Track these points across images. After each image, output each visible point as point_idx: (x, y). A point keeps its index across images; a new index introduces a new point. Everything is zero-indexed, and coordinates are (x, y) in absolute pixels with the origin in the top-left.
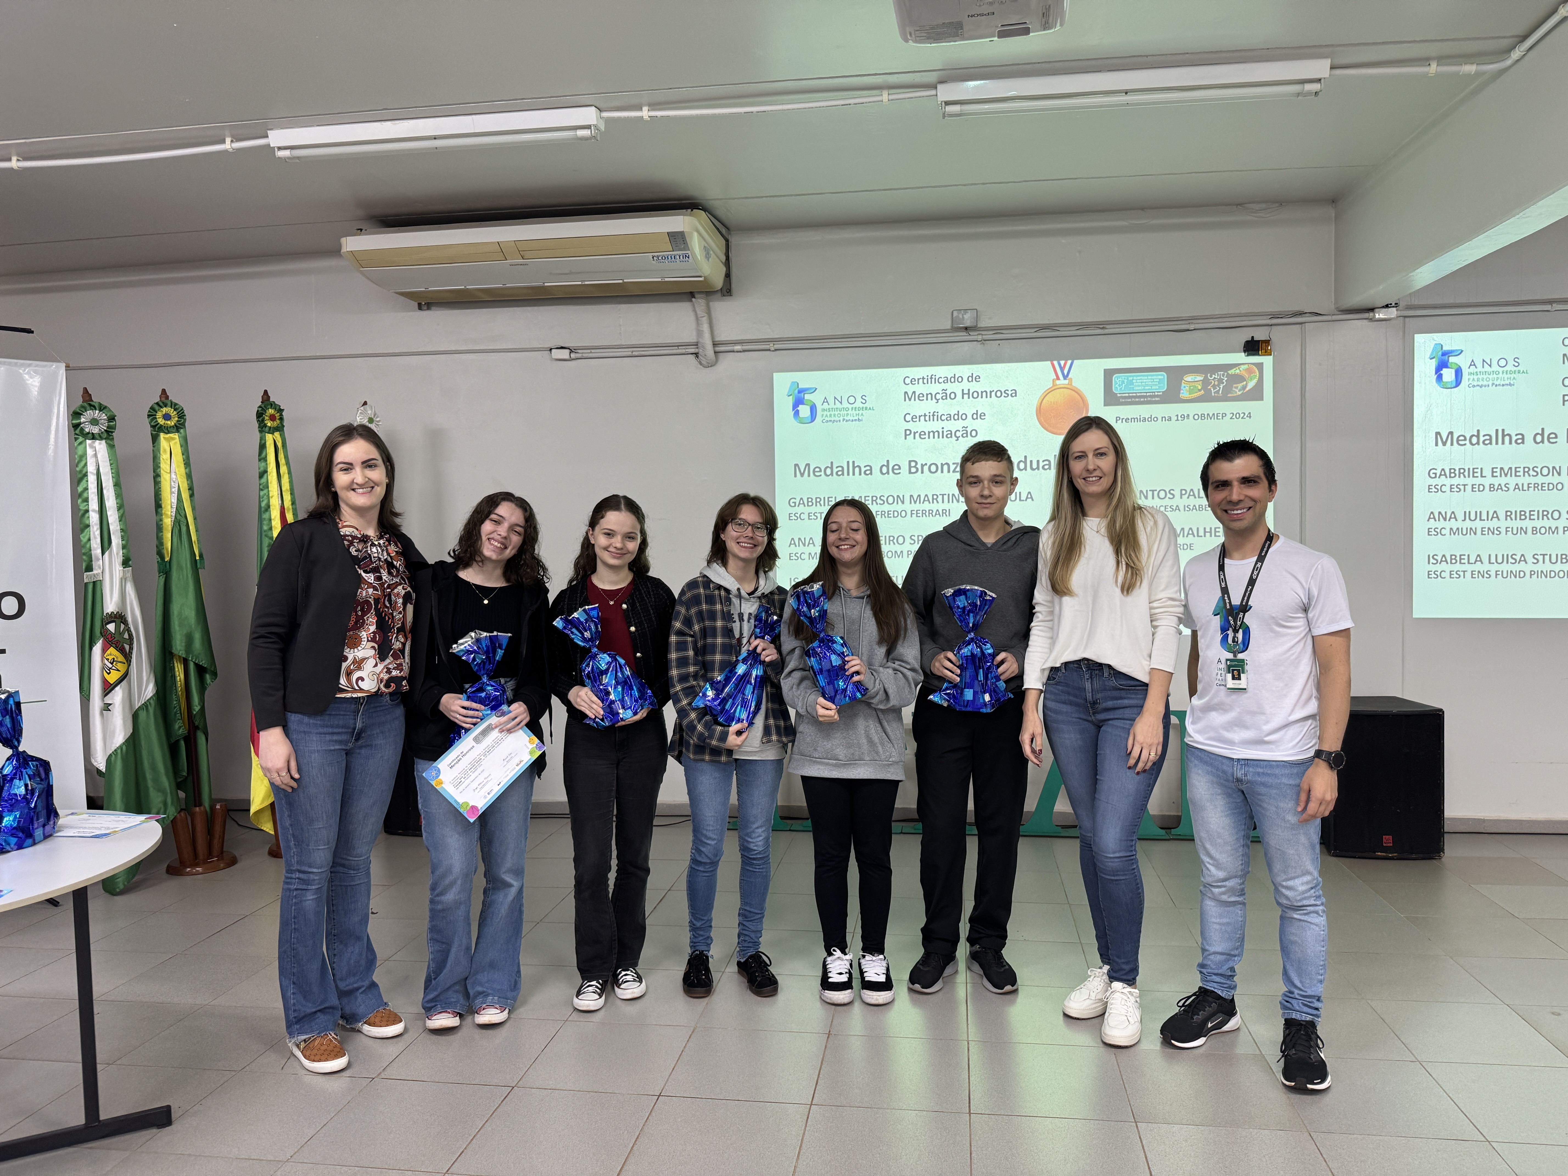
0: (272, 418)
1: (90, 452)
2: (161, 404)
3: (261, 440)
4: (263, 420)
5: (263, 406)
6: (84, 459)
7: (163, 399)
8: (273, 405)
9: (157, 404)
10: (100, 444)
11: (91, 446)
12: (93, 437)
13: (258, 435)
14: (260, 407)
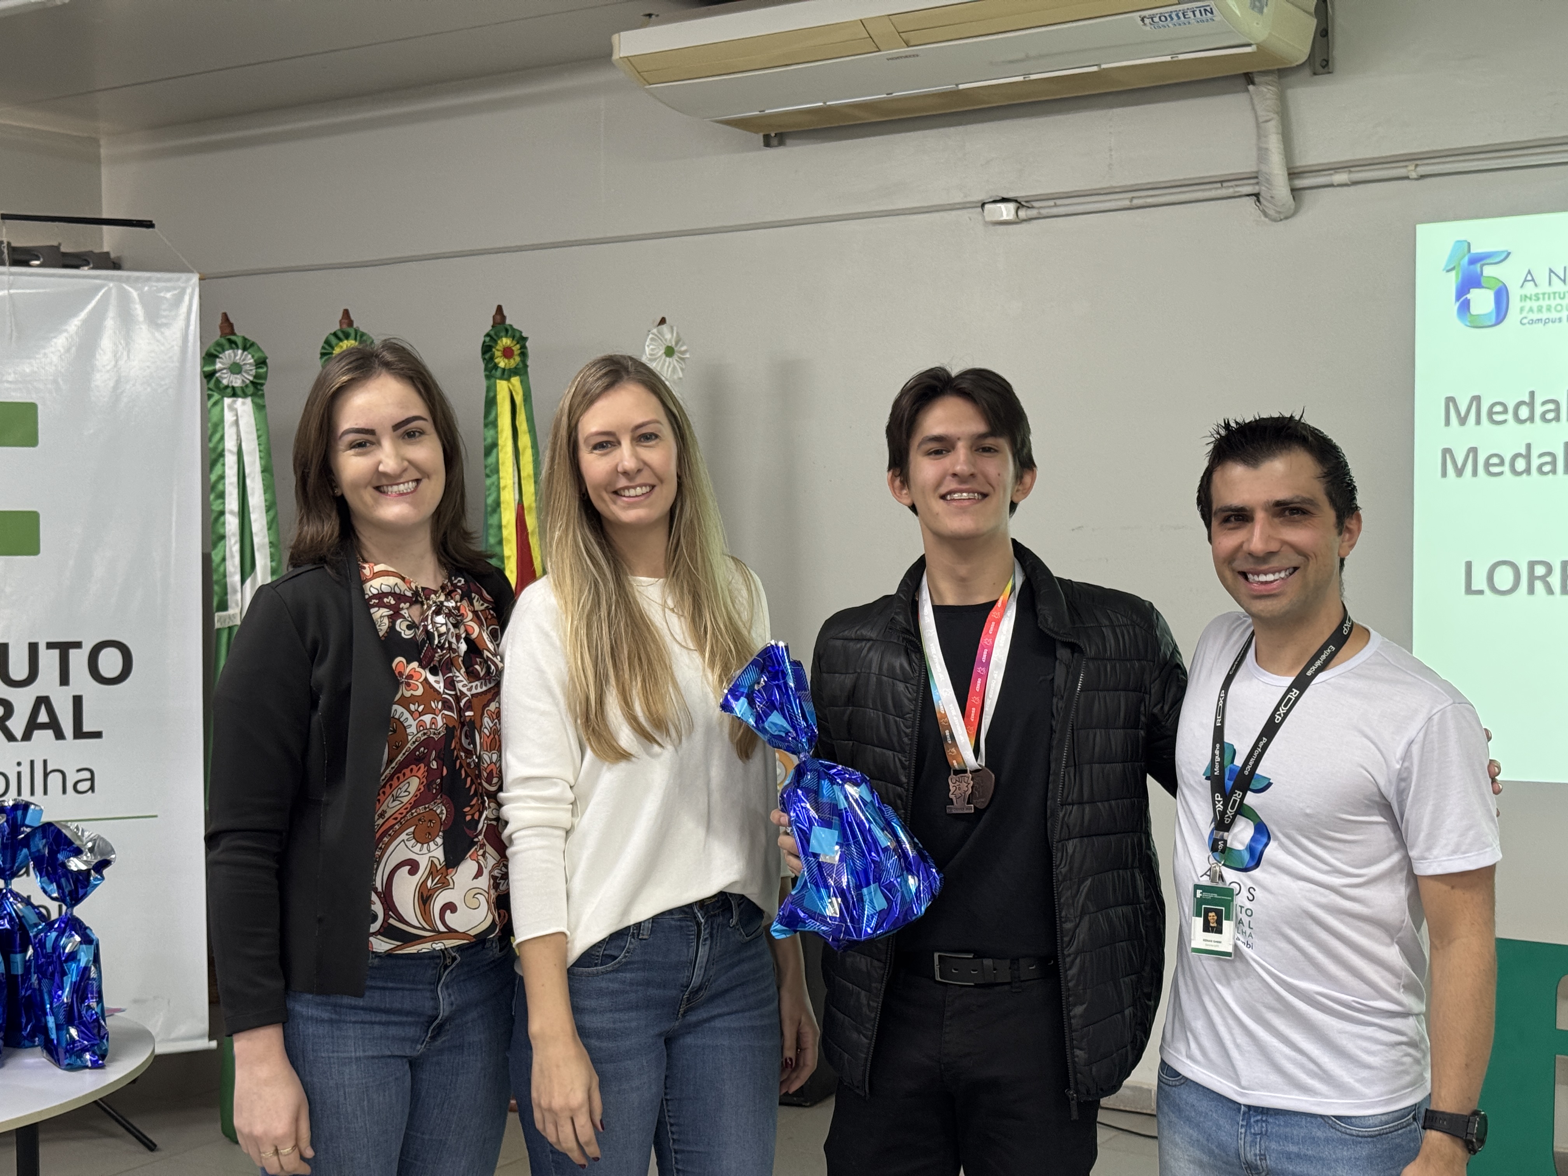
0: (508, 353)
1: (229, 417)
2: (341, 335)
3: (488, 391)
4: (492, 358)
5: (492, 333)
6: (220, 428)
7: (345, 327)
8: (510, 332)
9: (335, 334)
10: (244, 404)
11: (231, 408)
12: (234, 394)
13: (484, 383)
14: (488, 335)
